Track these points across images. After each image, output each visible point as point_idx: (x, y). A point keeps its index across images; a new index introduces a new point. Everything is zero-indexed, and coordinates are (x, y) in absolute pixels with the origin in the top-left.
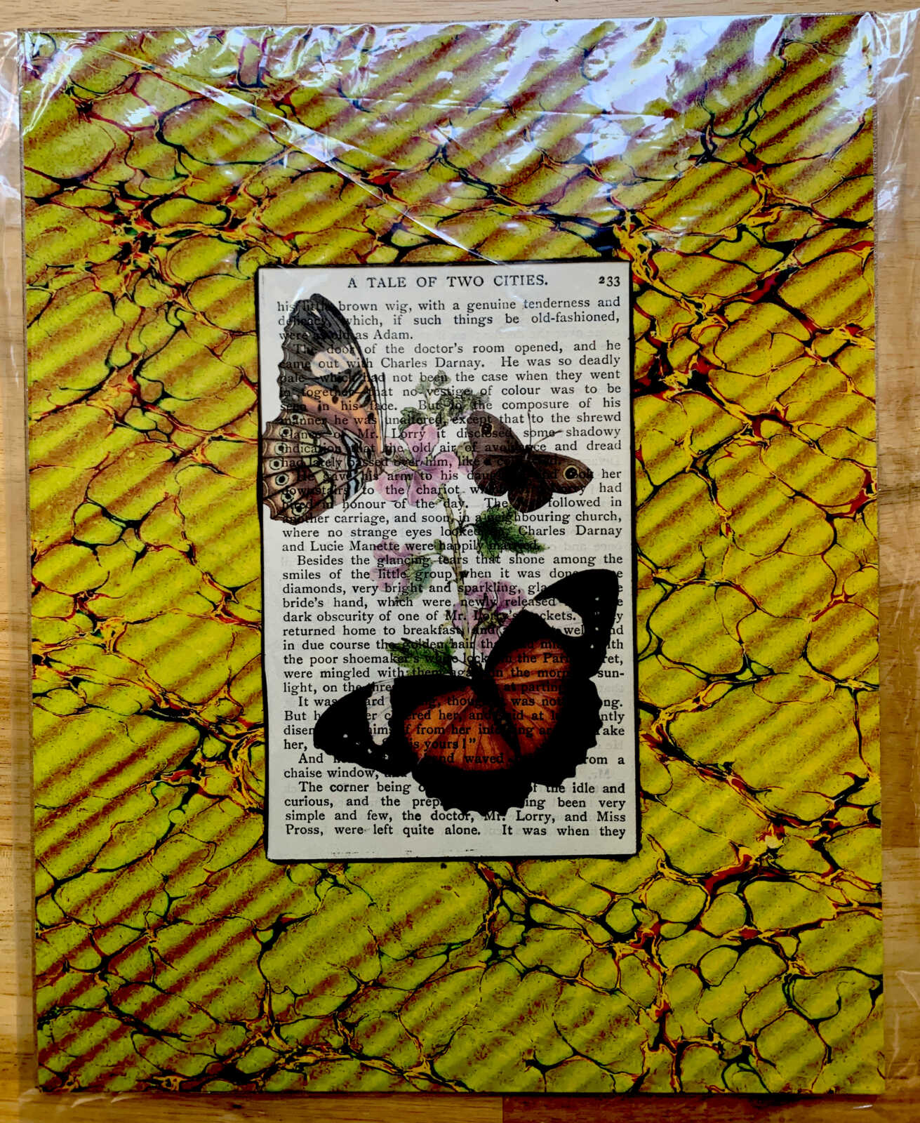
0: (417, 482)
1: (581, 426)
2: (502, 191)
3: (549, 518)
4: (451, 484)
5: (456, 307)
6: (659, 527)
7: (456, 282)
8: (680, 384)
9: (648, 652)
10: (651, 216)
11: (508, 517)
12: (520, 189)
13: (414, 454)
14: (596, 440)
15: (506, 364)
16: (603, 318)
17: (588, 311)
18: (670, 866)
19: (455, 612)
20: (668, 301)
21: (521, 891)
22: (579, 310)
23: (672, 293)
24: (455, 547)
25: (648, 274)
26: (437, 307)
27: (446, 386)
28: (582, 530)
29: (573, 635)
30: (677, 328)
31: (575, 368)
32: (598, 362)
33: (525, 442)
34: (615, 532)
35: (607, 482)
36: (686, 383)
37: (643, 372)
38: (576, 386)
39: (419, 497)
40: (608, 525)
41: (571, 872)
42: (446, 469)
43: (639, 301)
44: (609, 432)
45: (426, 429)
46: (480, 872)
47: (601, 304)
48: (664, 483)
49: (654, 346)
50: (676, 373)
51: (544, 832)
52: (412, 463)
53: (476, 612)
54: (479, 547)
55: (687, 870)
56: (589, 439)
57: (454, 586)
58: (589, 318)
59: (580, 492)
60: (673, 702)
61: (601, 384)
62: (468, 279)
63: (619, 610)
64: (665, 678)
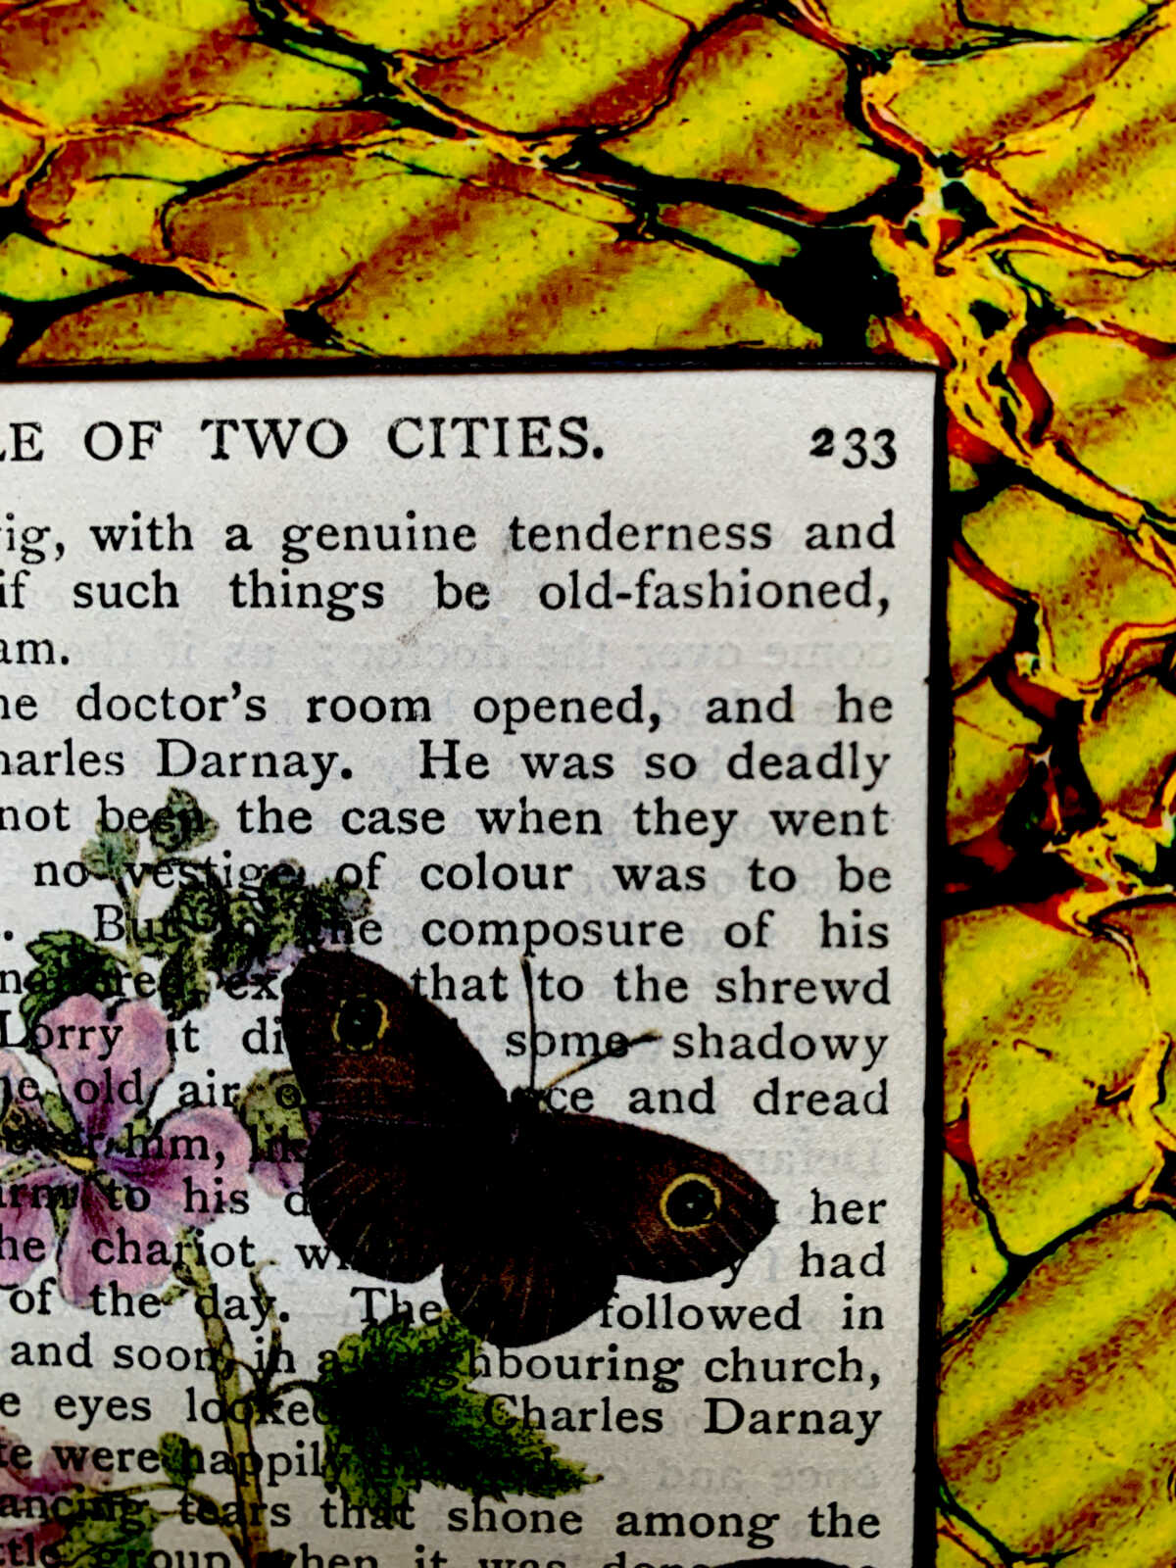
0: (94, 1217)
1: (728, 1020)
2: (422, 77)
3: (602, 1370)
4: (223, 1230)
5: (238, 539)
6: (1023, 1411)
7: (238, 441)
8: (1127, 865)
10: (1027, 188)
11: (443, 1358)
12: (495, 72)
13: (82, 1112)
14: (794, 1075)
15: (439, 768)
16: (824, 595)
17: (765, 566)
20: (1086, 535)
22: (729, 564)
23: (1105, 501)
24: (241, 1465)
25: (1009, 422)
26: (162, 537)
27: (197, 852)
28: (726, 1415)
30: (1122, 642)
31: (709, 791)
32: (800, 769)
33: (511, 1074)
34: (856, 1423)
35: (832, 1240)
36: (1150, 865)
37: (979, 815)
38: (715, 863)
39: (104, 1274)
40: (827, 1398)
42: (203, 1175)
43: (973, 531)
44: (841, 1047)
45: (125, 1014)
47: (818, 538)
48: (1050, 1248)
49: (1029, 712)
50: (1115, 822)
52: (73, 1143)
54: (331, 1469)
56: (760, 1072)
58: (770, 595)
59: (725, 1275)
61: (813, 856)
62: (285, 429)
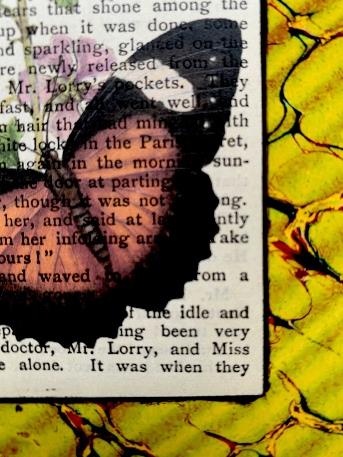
9: (283, 130)
18: (307, 410)
19: (20, 82)
21: (116, 440)
29: (180, 109)
41: (179, 418)
46: (64, 417)
51: (144, 369)
53: (49, 81)
55: (329, 415)
57: (19, 47)
60: (315, 197)
63: (243, 73)
64: (304, 165)
